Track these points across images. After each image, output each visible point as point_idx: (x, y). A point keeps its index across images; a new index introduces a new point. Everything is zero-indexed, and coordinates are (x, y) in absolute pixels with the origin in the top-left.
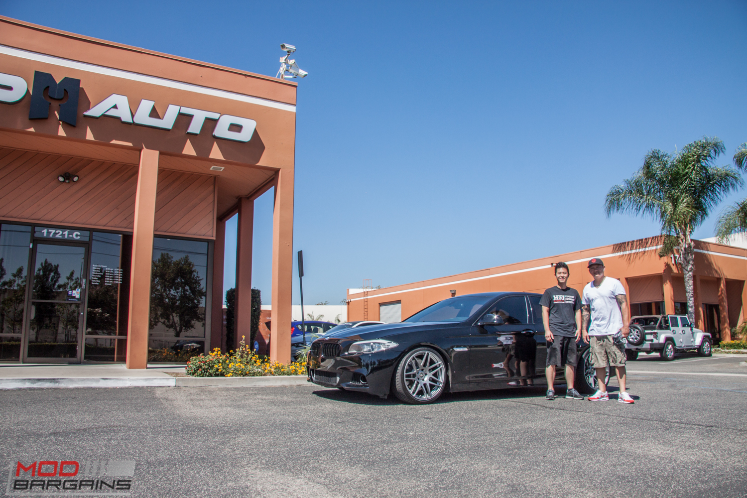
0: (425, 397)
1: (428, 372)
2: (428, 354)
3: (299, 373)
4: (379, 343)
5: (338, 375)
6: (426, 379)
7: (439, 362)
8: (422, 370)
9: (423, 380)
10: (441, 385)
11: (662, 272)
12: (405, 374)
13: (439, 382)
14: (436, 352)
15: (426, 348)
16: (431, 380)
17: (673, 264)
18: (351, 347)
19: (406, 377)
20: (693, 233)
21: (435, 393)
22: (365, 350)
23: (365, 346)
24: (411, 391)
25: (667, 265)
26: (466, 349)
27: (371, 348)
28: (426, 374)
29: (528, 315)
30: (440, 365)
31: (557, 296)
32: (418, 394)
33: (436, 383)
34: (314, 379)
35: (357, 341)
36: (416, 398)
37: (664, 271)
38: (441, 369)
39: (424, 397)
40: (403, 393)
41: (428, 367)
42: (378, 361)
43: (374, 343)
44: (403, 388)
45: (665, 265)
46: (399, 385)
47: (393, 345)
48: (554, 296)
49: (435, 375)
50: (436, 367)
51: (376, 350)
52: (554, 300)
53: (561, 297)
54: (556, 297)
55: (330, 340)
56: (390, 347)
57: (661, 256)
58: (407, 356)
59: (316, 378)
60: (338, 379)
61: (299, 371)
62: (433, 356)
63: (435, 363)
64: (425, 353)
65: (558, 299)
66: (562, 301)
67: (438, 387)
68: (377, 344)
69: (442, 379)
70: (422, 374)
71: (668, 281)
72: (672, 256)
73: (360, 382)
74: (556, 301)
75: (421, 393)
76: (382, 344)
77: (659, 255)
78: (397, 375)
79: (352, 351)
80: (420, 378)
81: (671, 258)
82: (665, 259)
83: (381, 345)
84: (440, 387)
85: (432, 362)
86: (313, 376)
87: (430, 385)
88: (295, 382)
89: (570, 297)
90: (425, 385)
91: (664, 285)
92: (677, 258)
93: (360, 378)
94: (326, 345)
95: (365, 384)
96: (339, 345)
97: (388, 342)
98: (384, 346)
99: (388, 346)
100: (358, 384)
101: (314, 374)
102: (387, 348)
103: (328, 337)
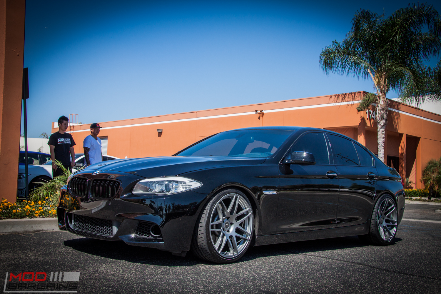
0: (231, 254)
1: (234, 221)
2: (236, 198)
3: (36, 215)
4: (177, 182)
5: (115, 223)
6: (232, 229)
7: (247, 208)
8: (228, 218)
9: (228, 231)
10: (249, 238)
11: (358, 125)
12: (211, 224)
13: (246, 233)
14: (244, 195)
15: (234, 190)
16: (238, 231)
17: (367, 119)
18: (136, 185)
19: (211, 228)
20: (389, 91)
21: (241, 248)
22: (156, 190)
23: (157, 185)
24: (216, 246)
25: (363, 119)
26: (275, 193)
27: (164, 188)
28: (232, 224)
30: (248, 212)
32: (224, 250)
34: (72, 226)
35: (145, 178)
36: (222, 255)
37: (360, 124)
38: (249, 218)
39: (230, 254)
40: (207, 249)
41: (235, 215)
42: (173, 204)
43: (170, 182)
44: (208, 243)
45: (361, 119)
46: (202, 239)
47: (196, 185)
49: (243, 225)
50: (243, 215)
51: (172, 191)
55: (100, 175)
56: (192, 187)
57: (359, 111)
59: (75, 226)
60: (115, 230)
61: (37, 212)
62: (242, 201)
63: (242, 210)
64: (233, 197)
67: (245, 240)
68: (174, 183)
69: (249, 230)
70: (228, 223)
71: (362, 134)
72: (367, 111)
73: (149, 234)
75: (226, 248)
76: (181, 182)
77: (358, 109)
78: (200, 225)
79: (138, 191)
80: (225, 229)
81: (367, 113)
82: (362, 113)
83: (180, 185)
84: (248, 240)
85: (240, 209)
86: (71, 223)
87: (236, 237)
88: (32, 227)
90: (231, 237)
91: (358, 137)
92: (371, 113)
93: (151, 229)
94: (97, 182)
95: (157, 237)
96: (118, 182)
97: (190, 181)
98: (184, 186)
99: (189, 185)
100: (146, 237)
101: (73, 221)
102: (188, 189)
103: (99, 171)
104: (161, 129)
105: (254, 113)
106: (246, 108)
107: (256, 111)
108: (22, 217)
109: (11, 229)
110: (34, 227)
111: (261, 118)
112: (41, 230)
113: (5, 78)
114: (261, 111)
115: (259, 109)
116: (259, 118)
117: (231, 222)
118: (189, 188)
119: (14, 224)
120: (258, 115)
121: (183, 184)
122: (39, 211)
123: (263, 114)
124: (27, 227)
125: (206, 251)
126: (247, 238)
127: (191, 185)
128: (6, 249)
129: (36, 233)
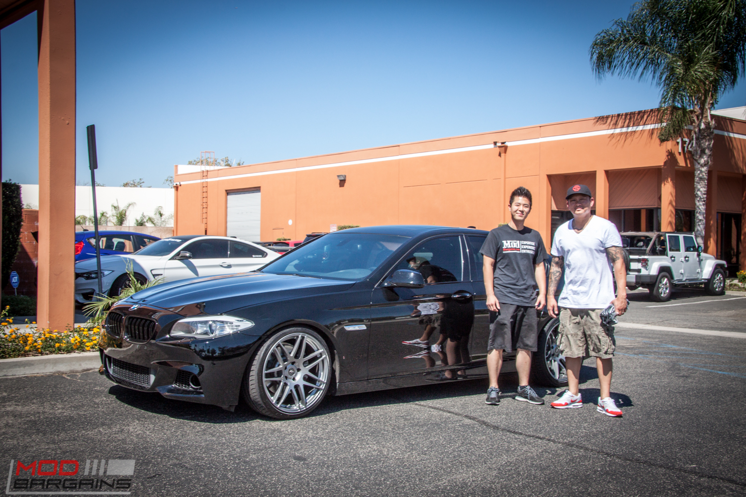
0: (297, 407)
1: (301, 367)
2: (303, 338)
3: (87, 349)
4: (222, 322)
5: (152, 371)
6: (299, 377)
7: (320, 349)
8: (293, 363)
9: (294, 379)
10: (323, 387)
11: (662, 164)
12: (264, 372)
13: (319, 381)
14: (315, 334)
15: (300, 329)
16: (307, 379)
17: (680, 153)
18: (174, 326)
19: (266, 378)
20: (715, 105)
21: (313, 399)
22: (199, 331)
23: (199, 325)
24: (273, 399)
25: (671, 154)
26: (363, 327)
27: (208, 329)
28: (299, 370)
29: (463, 262)
30: (321, 354)
31: (509, 242)
32: (286, 402)
33: (315, 384)
34: (111, 372)
35: (185, 317)
36: (282, 409)
37: (665, 163)
38: (323, 361)
39: (295, 408)
40: (261, 402)
41: (302, 359)
42: (220, 348)
43: (214, 321)
44: (261, 395)
45: (667, 154)
46: (254, 391)
47: (246, 324)
48: (504, 242)
49: (314, 370)
50: (315, 358)
51: (217, 333)
52: (504, 247)
53: (515, 244)
54: (507, 244)
55: (140, 311)
56: (240, 328)
57: (662, 141)
58: (268, 342)
59: (114, 371)
60: (152, 378)
62: (309, 340)
63: (313, 351)
64: (298, 337)
65: (509, 247)
66: (516, 249)
67: (318, 390)
68: (218, 323)
69: (323, 376)
70: (292, 369)
71: (669, 180)
72: (679, 140)
73: (189, 385)
74: (507, 249)
75: (290, 400)
76: (227, 322)
77: (660, 139)
78: (251, 373)
79: (176, 333)
80: (289, 376)
81: (678, 143)
82: (669, 145)
83: (226, 325)
84: (321, 389)
85: (309, 350)
86: (110, 367)
87: (305, 386)
88: (80, 365)
89: (529, 243)
90: (296, 387)
91: (663, 185)
92: (687, 143)
93: (190, 380)
94: (133, 320)
95: (197, 389)
96: (154, 322)
97: (238, 321)
98: (230, 327)
99: (236, 326)
100: (186, 388)
101: (112, 364)
102: (235, 330)
103: (137, 306)
104: (343, 174)
105: (492, 146)
106: (479, 137)
107: (495, 143)
108: (69, 352)
109: (53, 368)
110: (82, 364)
111: (503, 155)
113: (51, 157)
114: (503, 143)
115: (500, 139)
116: (500, 155)
117: (298, 368)
118: (236, 329)
120: (498, 150)
121: (229, 324)
122: (92, 343)
123: (506, 148)
124: (74, 365)
125: (260, 404)
126: (321, 387)
127: (239, 326)
128: (34, 399)
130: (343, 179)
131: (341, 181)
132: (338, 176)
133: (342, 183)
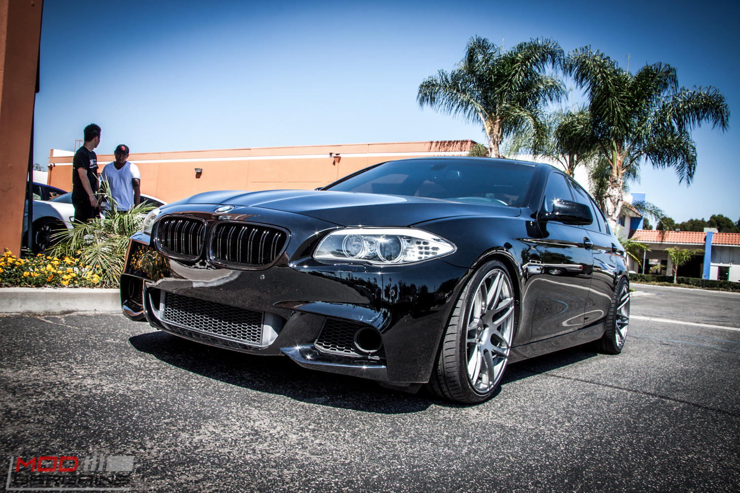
1: (489, 322)
2: (501, 277)
3: (64, 283)
4: (410, 239)
5: (268, 318)
6: (486, 336)
7: (509, 298)
8: (482, 316)
9: (480, 341)
12: (468, 329)
13: (504, 342)
15: (499, 263)
16: (494, 339)
18: (322, 242)
19: (468, 338)
21: (499, 369)
23: (363, 243)
24: (471, 370)
28: (486, 327)
30: (509, 306)
34: (159, 315)
35: (344, 226)
39: (484, 385)
40: (457, 378)
41: (493, 310)
43: (394, 237)
47: (445, 248)
49: (500, 328)
50: (503, 311)
56: (439, 253)
59: (166, 315)
60: (269, 333)
61: (65, 277)
62: (504, 284)
63: (501, 300)
64: (496, 276)
67: (501, 357)
68: (403, 241)
69: (508, 335)
70: (481, 326)
73: (350, 346)
76: (418, 241)
79: (324, 253)
83: (414, 246)
84: (506, 356)
86: (157, 308)
90: (486, 351)
93: (355, 337)
94: (228, 229)
95: (368, 354)
97: (434, 239)
98: (424, 250)
99: (434, 248)
100: (343, 352)
101: (162, 305)
102: (430, 256)
104: (200, 168)
105: (329, 156)
106: (318, 148)
107: (331, 154)
108: (38, 285)
109: (21, 307)
110: (62, 304)
111: (336, 163)
112: (75, 310)
114: (337, 154)
115: (335, 151)
116: (334, 163)
117: (485, 323)
118: (433, 253)
119: (26, 297)
120: (333, 159)
121: (422, 245)
122: (69, 277)
123: (340, 158)
124: (51, 303)
125: (455, 381)
126: (505, 352)
127: (437, 249)
129: (67, 315)
130: (199, 171)
131: (197, 173)
132: (196, 169)
133: (199, 175)
